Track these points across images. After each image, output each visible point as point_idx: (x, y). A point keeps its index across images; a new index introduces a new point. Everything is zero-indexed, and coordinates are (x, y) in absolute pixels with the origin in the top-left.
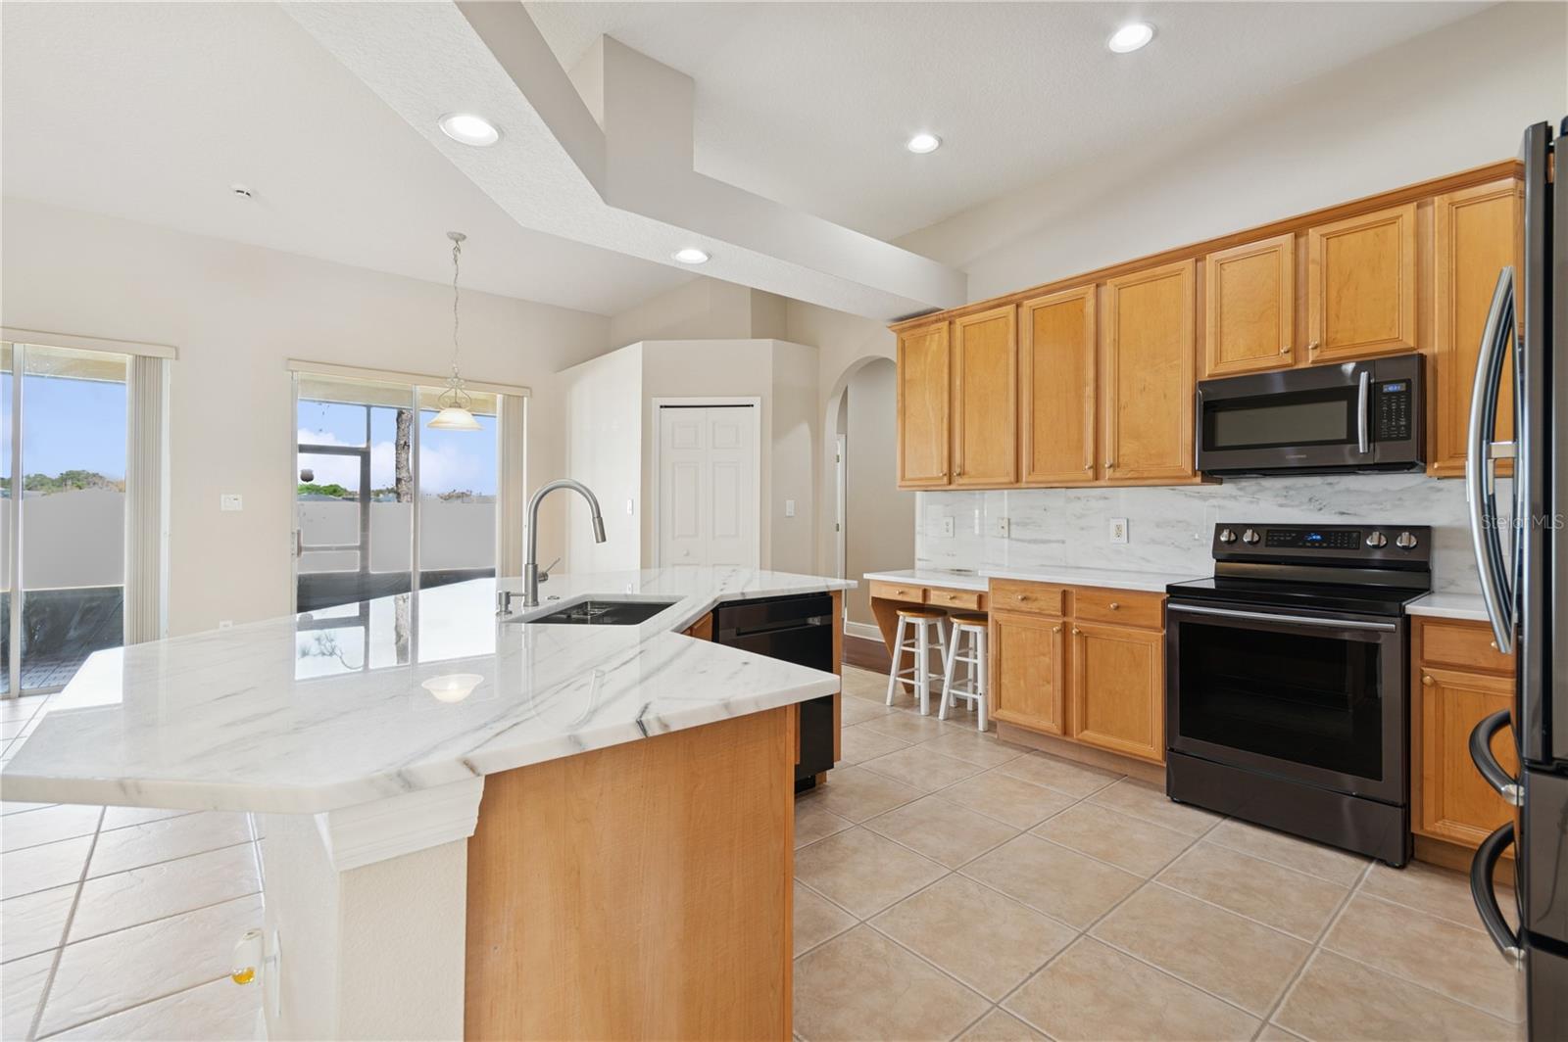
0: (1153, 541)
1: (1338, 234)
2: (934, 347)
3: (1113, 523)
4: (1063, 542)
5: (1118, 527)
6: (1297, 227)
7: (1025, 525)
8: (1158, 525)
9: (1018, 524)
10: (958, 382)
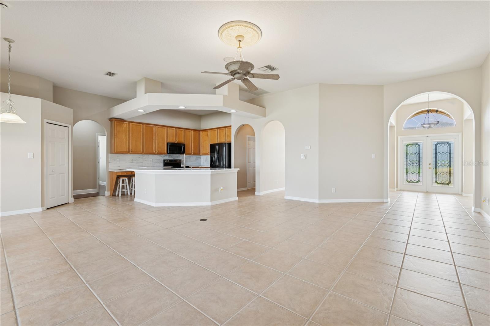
0: (155, 162)
1: (179, 130)
2: (125, 126)
3: (150, 160)
4: (142, 163)
5: (151, 160)
6: (176, 128)
7: (135, 160)
8: (156, 160)
9: (134, 160)
10: (131, 135)
